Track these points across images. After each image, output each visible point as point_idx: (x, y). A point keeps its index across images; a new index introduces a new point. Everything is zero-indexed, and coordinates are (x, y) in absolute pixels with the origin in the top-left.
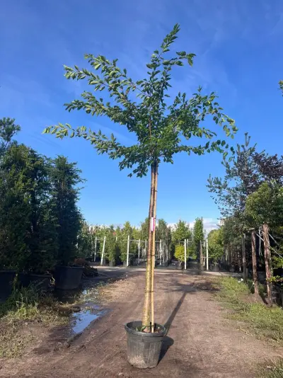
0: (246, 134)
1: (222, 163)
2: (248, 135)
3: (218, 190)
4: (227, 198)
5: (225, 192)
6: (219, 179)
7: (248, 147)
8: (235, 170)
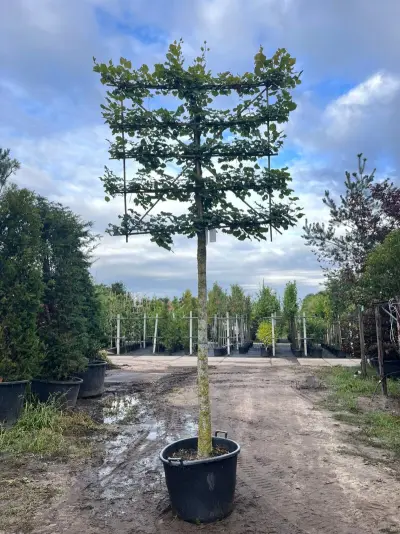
0: (359, 156)
1: (324, 201)
2: (363, 157)
3: (319, 242)
4: (334, 252)
5: (330, 244)
6: (321, 225)
7: (363, 175)
8: (344, 211)
